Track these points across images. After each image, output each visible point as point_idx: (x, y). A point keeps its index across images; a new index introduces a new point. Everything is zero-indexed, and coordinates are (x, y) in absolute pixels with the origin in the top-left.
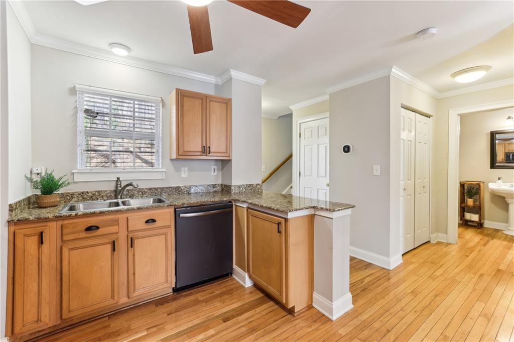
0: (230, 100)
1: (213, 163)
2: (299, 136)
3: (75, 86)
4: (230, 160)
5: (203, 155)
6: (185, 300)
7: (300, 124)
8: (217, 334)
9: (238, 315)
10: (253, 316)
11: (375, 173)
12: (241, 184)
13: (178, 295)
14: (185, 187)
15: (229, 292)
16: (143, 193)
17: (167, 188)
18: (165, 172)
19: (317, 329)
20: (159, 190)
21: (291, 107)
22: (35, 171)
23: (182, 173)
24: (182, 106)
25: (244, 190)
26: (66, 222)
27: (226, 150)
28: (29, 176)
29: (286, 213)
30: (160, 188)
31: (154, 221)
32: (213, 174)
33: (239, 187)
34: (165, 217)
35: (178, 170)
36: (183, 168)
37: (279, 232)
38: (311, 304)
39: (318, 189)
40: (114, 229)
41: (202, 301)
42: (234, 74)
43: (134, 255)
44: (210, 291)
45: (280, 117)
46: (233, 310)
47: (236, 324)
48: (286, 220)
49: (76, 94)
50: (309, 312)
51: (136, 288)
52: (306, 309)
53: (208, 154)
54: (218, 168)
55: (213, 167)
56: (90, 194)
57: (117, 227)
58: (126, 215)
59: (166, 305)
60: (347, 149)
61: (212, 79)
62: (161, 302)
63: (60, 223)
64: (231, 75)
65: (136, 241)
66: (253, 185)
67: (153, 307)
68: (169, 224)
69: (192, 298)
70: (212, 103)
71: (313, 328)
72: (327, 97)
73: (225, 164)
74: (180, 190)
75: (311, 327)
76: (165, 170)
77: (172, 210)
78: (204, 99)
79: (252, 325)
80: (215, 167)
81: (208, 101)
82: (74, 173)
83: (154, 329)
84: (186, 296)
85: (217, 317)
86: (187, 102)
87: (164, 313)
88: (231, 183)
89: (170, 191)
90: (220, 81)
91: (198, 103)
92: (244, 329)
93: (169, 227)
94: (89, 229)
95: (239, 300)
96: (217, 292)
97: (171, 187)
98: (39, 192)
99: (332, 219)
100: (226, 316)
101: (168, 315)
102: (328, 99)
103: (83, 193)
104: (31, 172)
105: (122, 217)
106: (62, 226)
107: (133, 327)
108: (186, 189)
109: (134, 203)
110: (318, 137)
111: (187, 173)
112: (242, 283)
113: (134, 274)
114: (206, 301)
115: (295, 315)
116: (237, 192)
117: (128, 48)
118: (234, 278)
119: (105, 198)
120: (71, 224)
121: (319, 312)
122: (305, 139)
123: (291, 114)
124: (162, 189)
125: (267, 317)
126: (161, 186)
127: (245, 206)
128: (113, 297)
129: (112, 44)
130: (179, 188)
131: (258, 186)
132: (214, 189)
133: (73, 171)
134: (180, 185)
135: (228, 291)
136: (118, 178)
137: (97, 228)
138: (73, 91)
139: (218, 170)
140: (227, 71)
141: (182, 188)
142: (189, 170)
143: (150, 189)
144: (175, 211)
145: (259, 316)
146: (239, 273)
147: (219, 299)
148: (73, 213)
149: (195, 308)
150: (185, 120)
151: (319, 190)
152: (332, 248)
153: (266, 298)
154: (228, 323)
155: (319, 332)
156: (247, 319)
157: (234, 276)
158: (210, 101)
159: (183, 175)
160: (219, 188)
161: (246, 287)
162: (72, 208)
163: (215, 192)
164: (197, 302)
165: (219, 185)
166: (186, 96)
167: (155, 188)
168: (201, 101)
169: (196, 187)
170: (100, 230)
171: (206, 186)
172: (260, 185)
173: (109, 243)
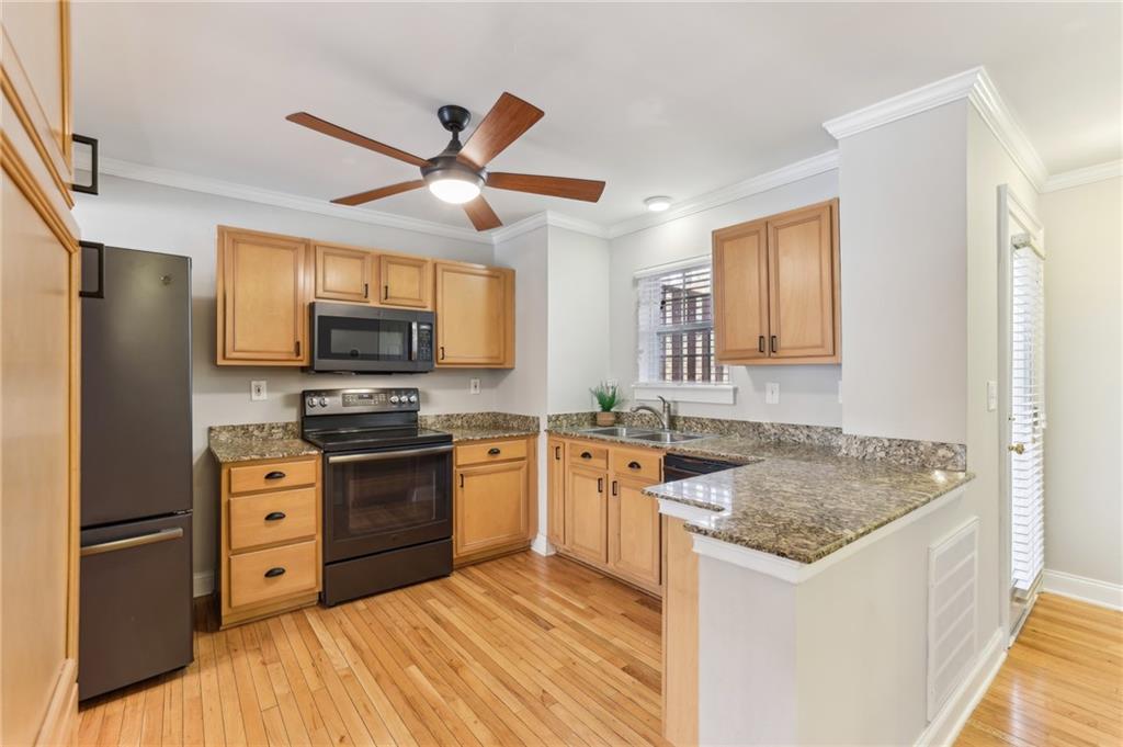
0: (831, 206)
5: (759, 357)
12: (870, 434)
14: (774, 425)
17: (738, 422)
18: (735, 391)
20: (726, 425)
23: (769, 393)
25: (883, 454)
26: (573, 441)
27: (823, 340)
30: (728, 422)
31: (638, 466)
33: (863, 442)
35: (760, 388)
36: (769, 385)
40: (601, 463)
42: (839, 125)
53: (772, 354)
57: (604, 462)
63: (569, 441)
64: (832, 135)
66: (918, 443)
70: (781, 232)
74: (761, 430)
76: (734, 387)
77: (660, 455)
78: (762, 231)
81: (770, 230)
86: (728, 251)
89: (744, 429)
94: (584, 455)
97: (745, 422)
106: (570, 444)
108: (773, 431)
111: (776, 395)
113: (619, 534)
116: (853, 453)
120: (575, 444)
124: (731, 423)
126: (730, 419)
130: (760, 425)
134: (765, 419)
136: (661, 398)
137: (590, 457)
141: (766, 427)
142: (781, 390)
143: (713, 420)
148: (578, 434)
150: (727, 288)
158: (776, 228)
159: (768, 400)
167: (719, 421)
168: (756, 237)
169: (796, 427)
170: (592, 460)
171: (820, 430)
172: (949, 448)
173: (595, 479)
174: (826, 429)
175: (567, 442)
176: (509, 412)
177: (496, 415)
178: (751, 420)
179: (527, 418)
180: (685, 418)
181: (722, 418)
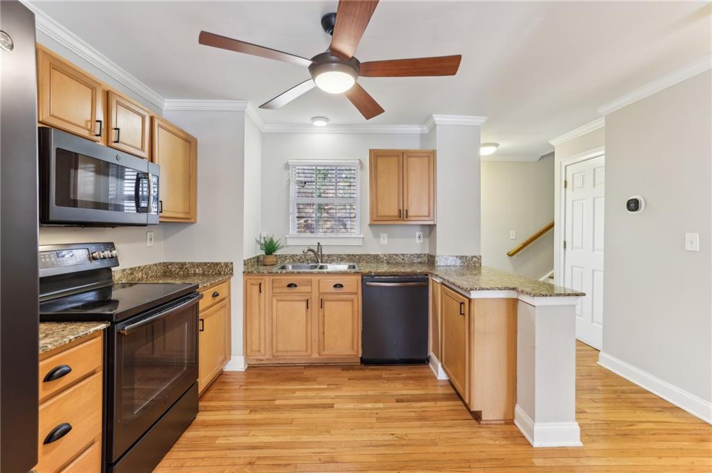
0: (434, 153)
1: (418, 228)
2: (563, 186)
3: (288, 162)
4: (435, 225)
5: (398, 220)
6: (369, 372)
7: (566, 166)
8: (385, 408)
9: (414, 401)
10: (430, 407)
11: (688, 247)
13: (364, 367)
14: (385, 255)
15: (418, 379)
16: (341, 259)
17: (365, 255)
18: (363, 238)
19: (501, 446)
20: (357, 257)
21: (553, 142)
22: (262, 236)
23: (381, 239)
24: (376, 168)
25: (454, 263)
26: (275, 277)
27: (429, 213)
28: (258, 239)
29: (469, 292)
30: (358, 255)
31: (341, 286)
32: (418, 241)
33: (446, 258)
34: (353, 284)
35: (377, 236)
36: (382, 235)
37: (461, 314)
38: (513, 420)
39: (593, 271)
40: (308, 289)
41: (385, 379)
42: (438, 118)
43: (324, 316)
44: (396, 372)
45: (543, 157)
46: (412, 395)
47: (408, 407)
48: (470, 300)
49: (289, 168)
50: (504, 427)
51: (326, 348)
52: (503, 422)
53: (405, 219)
54: (424, 234)
55: (418, 234)
56: (298, 257)
57: (310, 288)
58: (318, 277)
59: (351, 372)
60: (633, 205)
61: (417, 129)
62: (346, 367)
63: (271, 278)
64: (434, 122)
65: (326, 303)
66: (466, 257)
67: (339, 370)
68: (356, 291)
69: (376, 373)
70: (409, 159)
71: (497, 442)
72: (601, 123)
73: (430, 229)
74: (378, 258)
75: (495, 441)
76: (362, 236)
77: (359, 278)
78: (401, 157)
79: (423, 414)
80: (422, 233)
81: (405, 156)
82: (286, 238)
83: (333, 386)
84: (372, 370)
85: (392, 395)
86: (381, 162)
87: (346, 377)
88: (436, 253)
89: (368, 258)
90: (426, 129)
91: (394, 161)
92: (413, 414)
93: (356, 294)
94: (290, 286)
95: (423, 389)
96: (404, 375)
97: (368, 255)
98: (263, 253)
99: (534, 306)
100: (401, 397)
101: (349, 379)
102: (604, 125)
103: (293, 255)
104: (260, 237)
105: (315, 279)
106: (273, 280)
107: (318, 379)
108: (385, 258)
109: (331, 267)
110: (594, 186)
111: (386, 240)
112: (436, 374)
113: (324, 333)
114: (388, 380)
115: (481, 422)
116: (442, 264)
117: (326, 119)
118: (429, 368)
119: (310, 262)
120: (278, 279)
121: (519, 432)
122: (573, 190)
123: (553, 154)
124: (360, 256)
125: (444, 413)
126: (359, 253)
127: (438, 280)
128: (307, 350)
129: (314, 119)
130: (377, 255)
131: (474, 259)
132: (419, 260)
133: (287, 236)
134: (379, 252)
135: (416, 377)
136: (319, 244)
137: (296, 286)
138: (287, 166)
139: (424, 237)
140: (430, 117)
141: (381, 256)
142: (389, 237)
143: (349, 255)
144: (362, 279)
145: (437, 409)
146: (435, 363)
147: (403, 381)
148: (284, 271)
149: (374, 382)
150: (379, 182)
151: (595, 272)
152: (534, 348)
153: (456, 396)
154: (400, 404)
155: (503, 449)
156: (422, 407)
157: (430, 365)
158: (408, 156)
159: (382, 243)
160: (425, 259)
161: (438, 379)
162: (283, 268)
163: (421, 263)
164: (379, 378)
165: (425, 255)
166: (380, 156)
167: (353, 255)
168: (396, 159)
169: (397, 255)
170: (297, 288)
171: (409, 256)
172: (477, 258)
173: (304, 301)
174: (411, 255)
175: (267, 278)
176: (187, 261)
177: (166, 265)
178: (372, 253)
179: (217, 264)
180: (328, 256)
181: (354, 253)
